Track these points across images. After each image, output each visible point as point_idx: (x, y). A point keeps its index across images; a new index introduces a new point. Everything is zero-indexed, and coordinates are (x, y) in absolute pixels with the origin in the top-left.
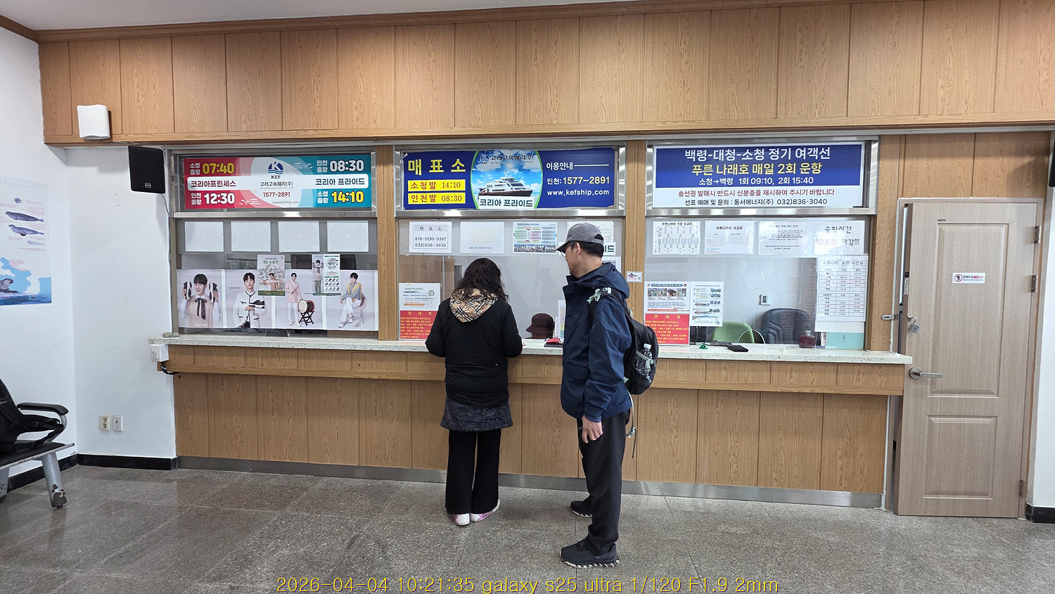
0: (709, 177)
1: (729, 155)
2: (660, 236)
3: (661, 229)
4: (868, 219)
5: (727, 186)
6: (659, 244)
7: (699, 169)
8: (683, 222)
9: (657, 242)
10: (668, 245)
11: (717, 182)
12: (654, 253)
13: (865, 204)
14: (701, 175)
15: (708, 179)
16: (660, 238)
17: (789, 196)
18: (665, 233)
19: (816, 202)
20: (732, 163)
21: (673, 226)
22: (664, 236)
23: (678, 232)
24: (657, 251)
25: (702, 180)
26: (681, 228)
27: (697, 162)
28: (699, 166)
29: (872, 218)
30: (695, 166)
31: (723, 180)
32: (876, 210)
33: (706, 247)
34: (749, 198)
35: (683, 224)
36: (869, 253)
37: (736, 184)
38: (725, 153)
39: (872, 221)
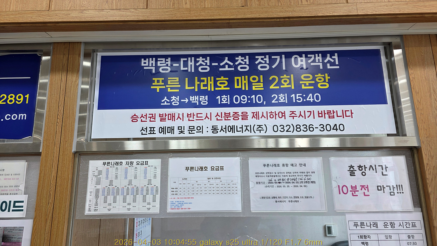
0: (175, 94)
1: (201, 65)
2: (98, 183)
3: (100, 173)
4: (409, 153)
5: (200, 106)
6: (97, 196)
7: (161, 83)
8: (135, 161)
9: (94, 194)
10: (110, 199)
11: (187, 100)
12: (87, 212)
13: (400, 131)
14: (164, 93)
15: (174, 97)
16: (98, 187)
17: (288, 121)
18: (107, 178)
19: (328, 128)
20: (206, 75)
21: (119, 167)
22: (105, 183)
23: (126, 177)
24: (93, 208)
25: (165, 99)
26: (131, 170)
27: (158, 74)
28: (161, 79)
29: (415, 151)
30: (156, 79)
31: (194, 99)
32: (419, 140)
33: (169, 200)
34: (231, 122)
35: (135, 164)
36: (421, 207)
37: (213, 103)
38: (196, 62)
39: (416, 156)
